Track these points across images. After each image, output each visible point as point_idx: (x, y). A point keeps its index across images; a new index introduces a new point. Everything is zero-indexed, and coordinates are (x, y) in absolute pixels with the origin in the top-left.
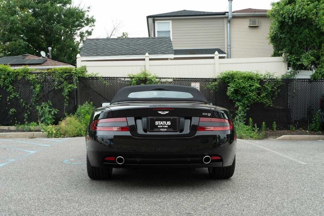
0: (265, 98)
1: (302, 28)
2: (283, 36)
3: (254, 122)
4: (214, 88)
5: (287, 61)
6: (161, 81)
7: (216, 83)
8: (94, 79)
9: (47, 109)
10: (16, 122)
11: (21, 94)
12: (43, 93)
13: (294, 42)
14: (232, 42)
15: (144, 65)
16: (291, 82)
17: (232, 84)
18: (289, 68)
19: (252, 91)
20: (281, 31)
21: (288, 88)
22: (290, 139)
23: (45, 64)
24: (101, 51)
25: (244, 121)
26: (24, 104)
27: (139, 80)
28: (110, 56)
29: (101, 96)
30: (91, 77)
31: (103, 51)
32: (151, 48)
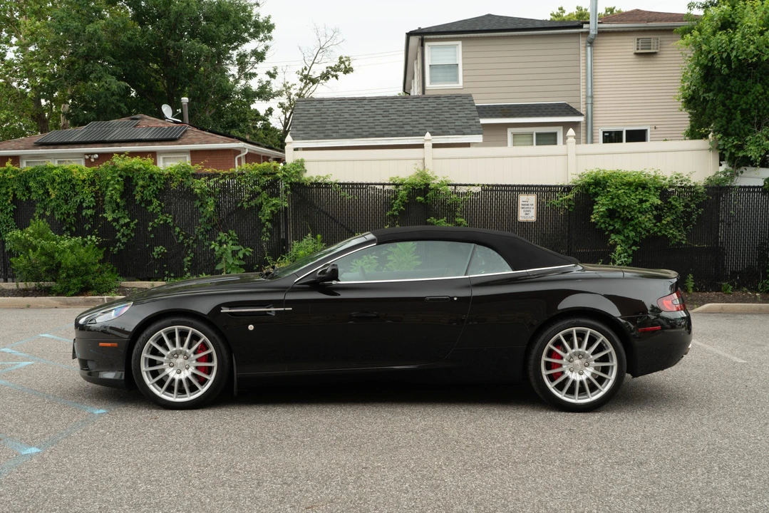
0: (672, 226)
1: (750, 81)
2: (710, 96)
4: (566, 207)
5: (717, 148)
6: (456, 191)
7: (570, 196)
8: (321, 188)
10: (167, 272)
11: (175, 216)
13: (733, 111)
14: (597, 90)
15: (422, 157)
16: (726, 193)
17: (603, 198)
18: (721, 162)
19: (644, 212)
20: (706, 86)
21: (719, 206)
22: (721, 312)
24: (332, 128)
26: (181, 238)
27: (413, 189)
28: (353, 138)
30: (316, 184)
31: (337, 128)
32: (433, 119)
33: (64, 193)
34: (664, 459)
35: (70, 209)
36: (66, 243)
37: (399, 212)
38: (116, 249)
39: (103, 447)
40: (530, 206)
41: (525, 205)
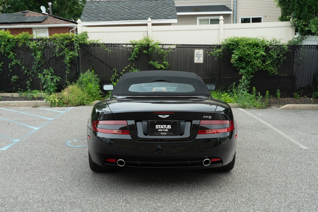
0: (270, 65)
3: (257, 90)
4: (218, 56)
5: (295, 26)
6: (163, 48)
7: (220, 50)
8: (95, 46)
9: (49, 77)
10: (19, 89)
11: (22, 61)
12: (45, 60)
13: (303, 6)
15: (147, 30)
16: (298, 48)
17: (237, 51)
18: (296, 33)
19: (257, 59)
21: (294, 55)
22: (294, 109)
23: (45, 22)
24: (102, 15)
25: (248, 89)
26: (26, 71)
27: (142, 46)
28: (112, 20)
29: (103, 63)
30: (93, 44)
31: (104, 15)
32: (153, 11)
37: (134, 59)
40: (200, 55)
41: (198, 55)
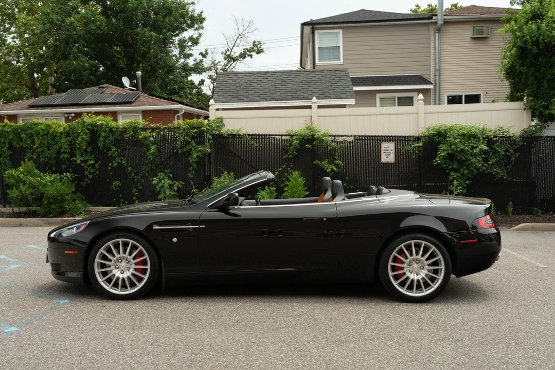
0: (496, 166)
2: (525, 68)
4: (417, 152)
5: (530, 108)
6: (335, 140)
7: (420, 144)
8: (235, 138)
10: (122, 200)
11: (128, 159)
12: (161, 158)
13: (541, 80)
14: (443, 65)
15: (310, 115)
16: (537, 141)
17: (445, 145)
18: (533, 119)
19: (475, 156)
20: (521, 62)
21: (531, 151)
22: (533, 229)
23: (138, 102)
24: (244, 94)
26: (133, 175)
27: (303, 139)
28: (259, 101)
29: (246, 163)
30: (232, 135)
31: (247, 94)
32: (319, 87)
33: (48, 143)
34: (476, 337)
35: (51, 154)
36: (48, 178)
37: (293, 156)
38: (85, 183)
39: (64, 327)
40: (390, 151)
41: (386, 150)
